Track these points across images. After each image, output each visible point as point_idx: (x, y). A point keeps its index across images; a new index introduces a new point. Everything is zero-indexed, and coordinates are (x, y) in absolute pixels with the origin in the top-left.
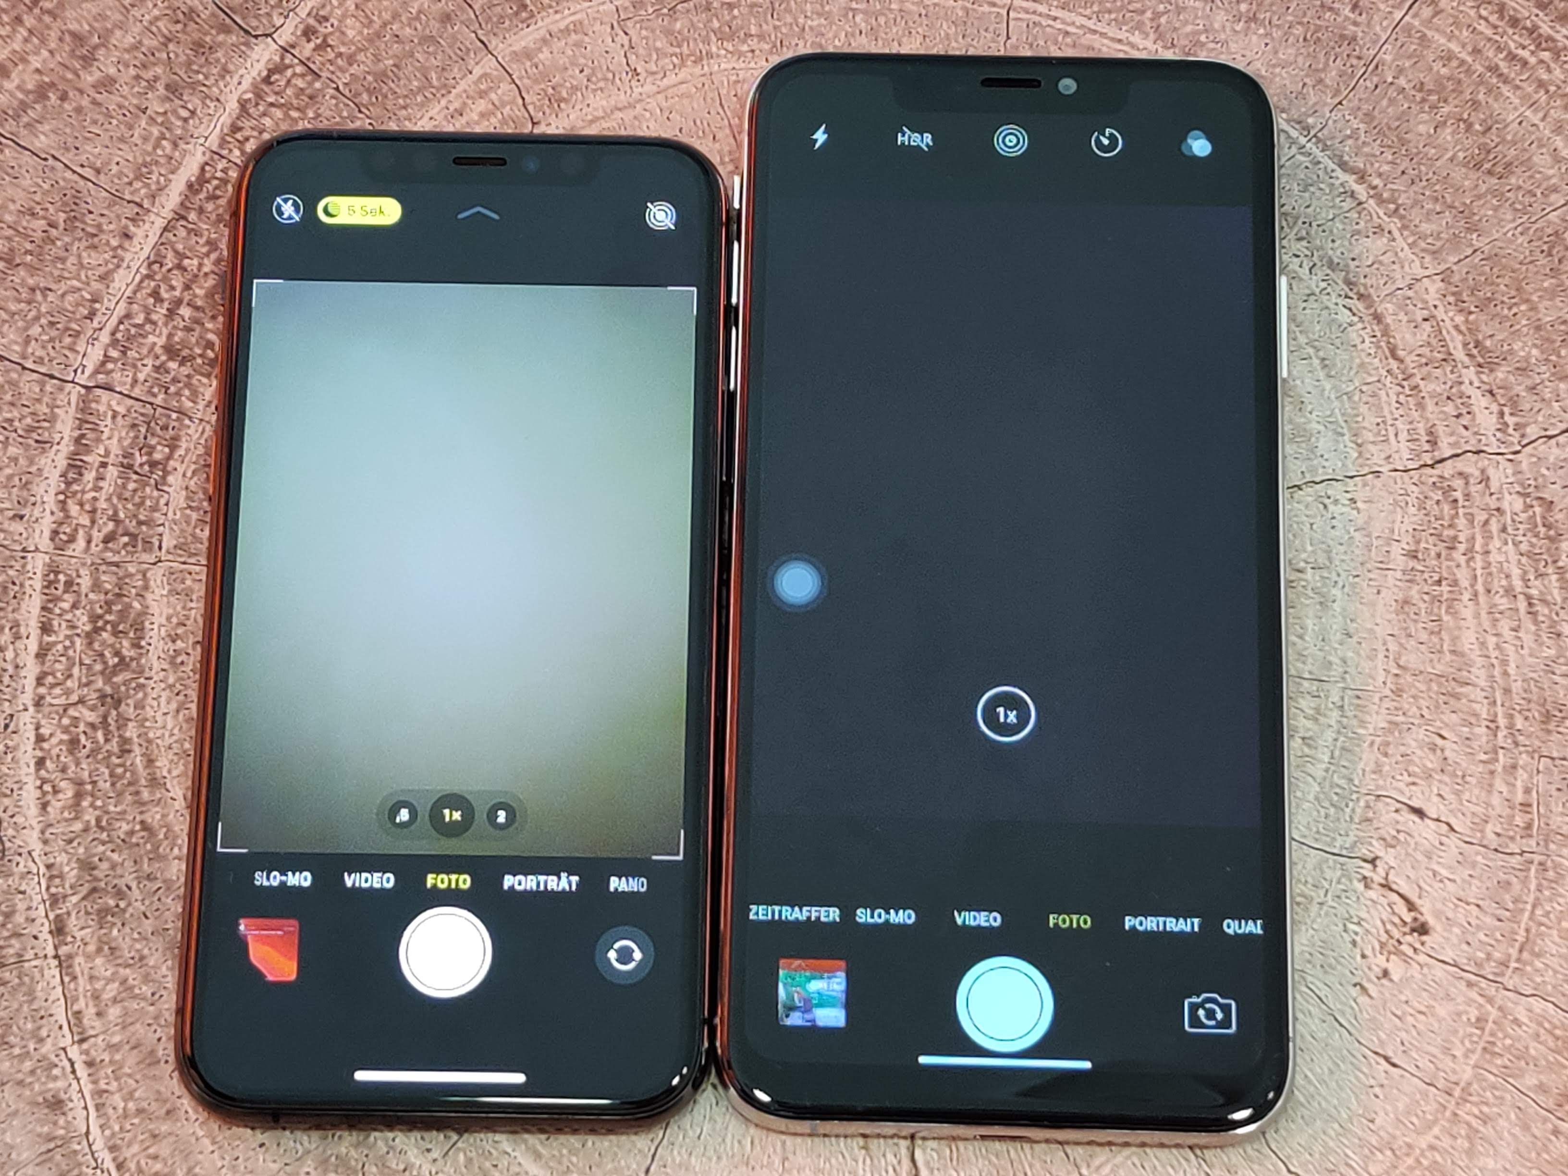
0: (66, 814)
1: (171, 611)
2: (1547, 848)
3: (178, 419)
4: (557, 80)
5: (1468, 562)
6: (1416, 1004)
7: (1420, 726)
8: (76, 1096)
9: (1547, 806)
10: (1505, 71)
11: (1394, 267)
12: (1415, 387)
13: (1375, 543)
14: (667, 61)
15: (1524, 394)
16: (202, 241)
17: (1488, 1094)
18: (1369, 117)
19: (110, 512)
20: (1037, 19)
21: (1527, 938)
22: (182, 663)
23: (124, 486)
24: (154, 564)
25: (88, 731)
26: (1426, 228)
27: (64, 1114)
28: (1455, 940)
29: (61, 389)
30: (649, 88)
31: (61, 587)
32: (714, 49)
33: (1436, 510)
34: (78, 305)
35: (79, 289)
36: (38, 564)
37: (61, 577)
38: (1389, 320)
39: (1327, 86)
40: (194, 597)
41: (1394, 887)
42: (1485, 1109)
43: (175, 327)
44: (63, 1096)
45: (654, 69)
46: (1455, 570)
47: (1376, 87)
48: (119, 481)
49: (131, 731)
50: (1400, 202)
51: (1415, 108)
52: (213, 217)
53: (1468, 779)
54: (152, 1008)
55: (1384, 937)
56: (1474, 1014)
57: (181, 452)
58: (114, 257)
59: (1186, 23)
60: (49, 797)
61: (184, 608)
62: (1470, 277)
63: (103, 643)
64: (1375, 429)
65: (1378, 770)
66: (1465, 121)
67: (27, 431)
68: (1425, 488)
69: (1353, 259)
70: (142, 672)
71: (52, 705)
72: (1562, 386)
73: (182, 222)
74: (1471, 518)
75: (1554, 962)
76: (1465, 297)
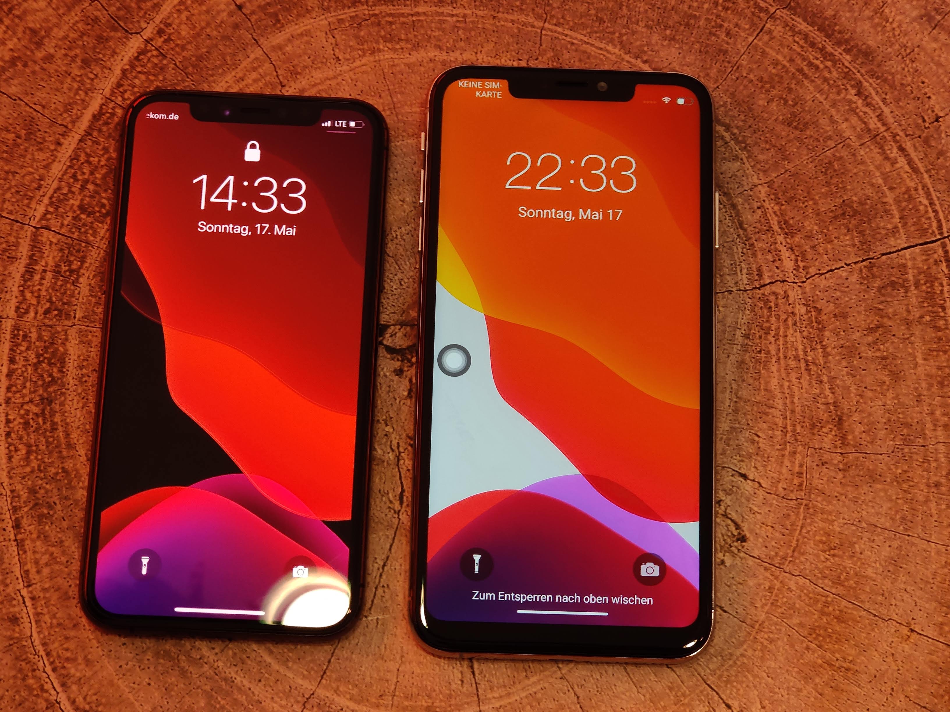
0: (22, 463)
1: (80, 353)
2: (810, 497)
3: (85, 247)
4: (296, 62)
5: (776, 341)
6: (738, 579)
7: (746, 430)
8: (25, 616)
9: (811, 474)
10: (807, 72)
11: (744, 178)
12: (752, 245)
13: (727, 329)
14: (355, 53)
15: (809, 250)
16: (100, 147)
17: (773, 628)
18: (733, 95)
19: (48, 297)
20: (556, 35)
21: (797, 544)
22: (86, 381)
23: (55, 283)
24: (71, 326)
25: (35, 417)
26: (761, 157)
27: (19, 625)
28: (759, 545)
29: (22, 228)
30: (345, 68)
31: (21, 338)
32: (381, 47)
33: (760, 313)
34: (32, 182)
35: (33, 173)
36: (8, 325)
37: (21, 333)
38: (739, 207)
39: (711, 78)
40: (93, 346)
41: (730, 516)
42: (771, 636)
43: (85, 196)
44: (18, 615)
45: (349, 57)
46: (769, 346)
47: (737, 79)
48: (53, 281)
49: (57, 418)
50: (748, 142)
51: (757, 92)
52: (106, 134)
53: (770, 459)
54: (66, 569)
55: (722, 543)
56: (767, 585)
57: (87, 265)
58: (52, 155)
59: (637, 40)
60: (13, 453)
61: (87, 351)
62: (783, 185)
63: (43, 369)
64: (730, 267)
65: (723, 453)
66: (784, 99)
67: (3, 251)
68: (755, 300)
69: (722, 174)
70: (64, 386)
71: (15, 403)
72: (829, 246)
73: (90, 137)
74: (778, 317)
75: (811, 558)
76: (780, 196)
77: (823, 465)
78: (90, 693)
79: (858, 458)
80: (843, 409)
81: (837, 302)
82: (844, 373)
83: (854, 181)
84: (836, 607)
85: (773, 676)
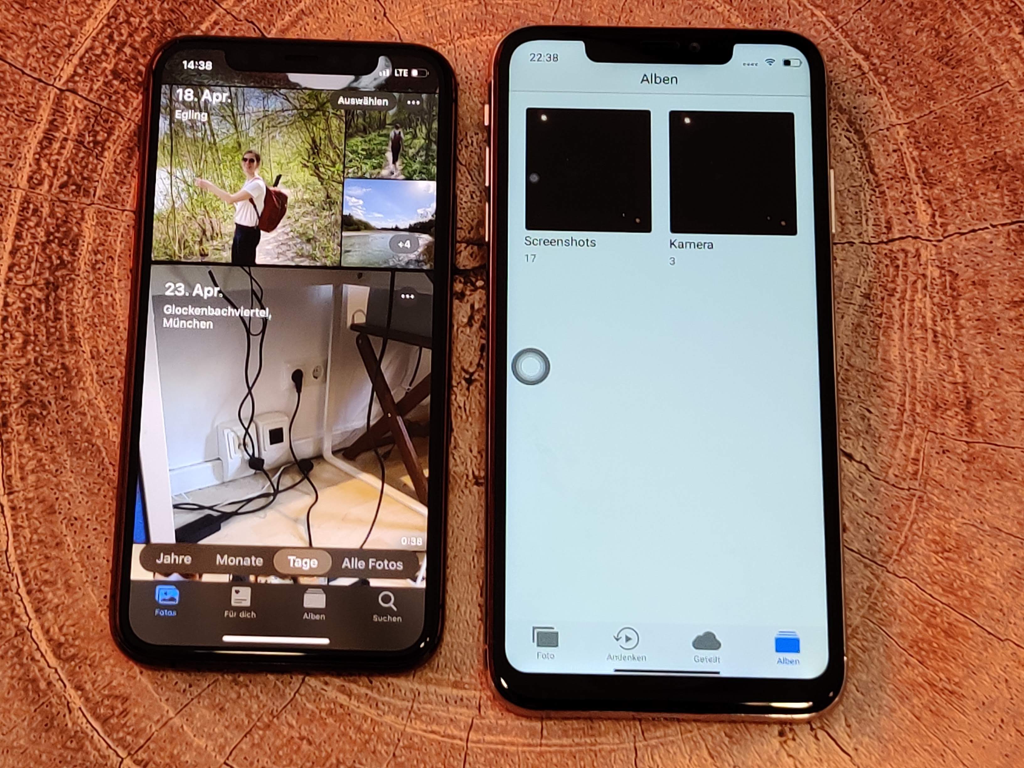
0: (17, 353)
1: (96, 236)
2: (925, 488)
3: (115, 117)
5: (900, 305)
7: (857, 403)
9: (929, 462)
11: (881, 116)
12: (882, 193)
13: (844, 286)
15: (949, 205)
16: (143, 7)
17: (869, 635)
18: (876, 20)
19: (66, 170)
21: (905, 542)
22: (99, 269)
23: (77, 154)
24: (89, 205)
25: (37, 303)
26: (903, 94)
28: (860, 537)
29: (45, 89)
31: (30, 212)
33: (885, 271)
34: (62, 37)
35: (64, 28)
36: (18, 195)
37: (31, 206)
38: (872, 149)
40: (112, 229)
42: (865, 643)
43: (120, 59)
46: (892, 310)
47: (884, 2)
48: (74, 151)
49: (63, 307)
50: (889, 75)
51: (906, 18)
53: (882, 439)
54: (54, 480)
56: (866, 584)
57: (114, 137)
58: (88, 10)
60: (8, 341)
62: (926, 128)
63: (52, 250)
64: (854, 215)
66: (936, 30)
67: (21, 112)
68: (880, 256)
69: (855, 108)
70: (74, 271)
71: (16, 284)
72: (974, 203)
74: (906, 278)
75: (919, 558)
76: (921, 140)
77: (944, 452)
78: (67, 623)
79: (986, 449)
80: (973, 391)
81: (977, 267)
82: (979, 350)
83: (1009, 131)
84: (945, 619)
85: (864, 691)
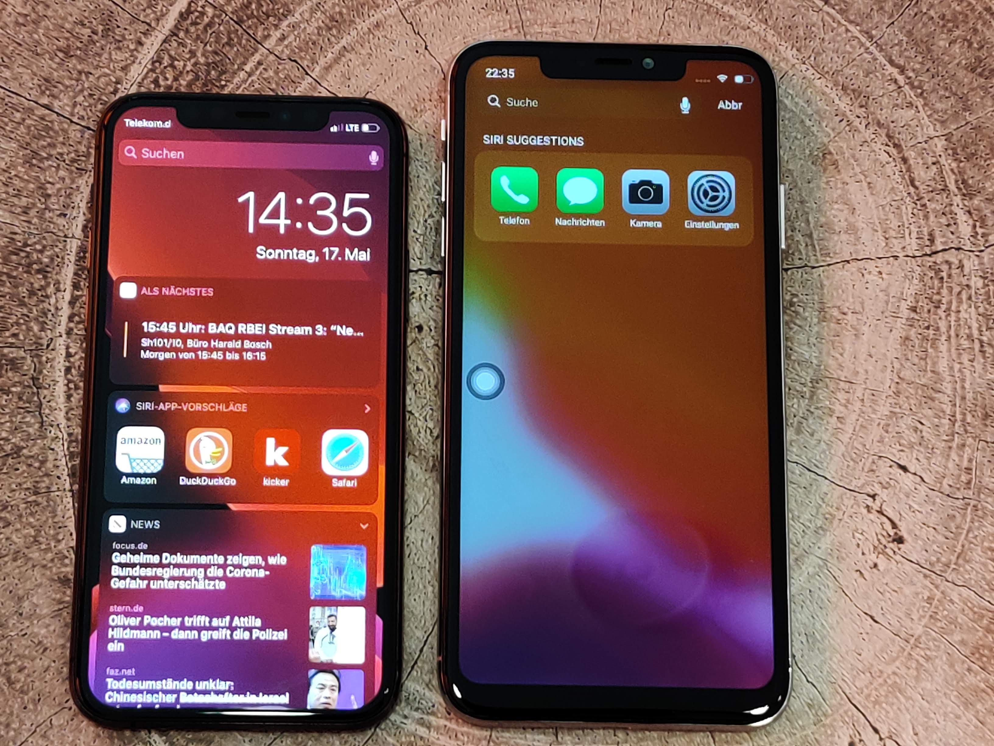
2: (979, 496)
5: (946, 316)
6: (892, 586)
7: (909, 416)
9: (981, 471)
11: (918, 129)
12: (924, 205)
13: (892, 300)
15: (989, 215)
16: (187, 50)
17: (931, 643)
18: (910, 33)
21: (962, 551)
26: (939, 106)
28: (919, 549)
33: (930, 283)
34: (108, 84)
35: (108, 75)
36: (73, 245)
38: (911, 162)
39: (885, 12)
41: (885, 513)
42: (928, 653)
46: (939, 321)
47: (916, 15)
50: (924, 88)
51: (938, 31)
52: (194, 36)
53: (935, 450)
55: (876, 544)
56: (926, 594)
58: (131, 56)
60: (72, 392)
62: (963, 139)
64: (897, 229)
65: (881, 441)
66: (968, 41)
67: (71, 161)
68: (924, 269)
69: (893, 122)
71: (76, 334)
73: (175, 38)
74: (950, 289)
75: (977, 567)
76: (959, 151)
85: (929, 699)
